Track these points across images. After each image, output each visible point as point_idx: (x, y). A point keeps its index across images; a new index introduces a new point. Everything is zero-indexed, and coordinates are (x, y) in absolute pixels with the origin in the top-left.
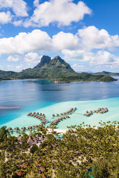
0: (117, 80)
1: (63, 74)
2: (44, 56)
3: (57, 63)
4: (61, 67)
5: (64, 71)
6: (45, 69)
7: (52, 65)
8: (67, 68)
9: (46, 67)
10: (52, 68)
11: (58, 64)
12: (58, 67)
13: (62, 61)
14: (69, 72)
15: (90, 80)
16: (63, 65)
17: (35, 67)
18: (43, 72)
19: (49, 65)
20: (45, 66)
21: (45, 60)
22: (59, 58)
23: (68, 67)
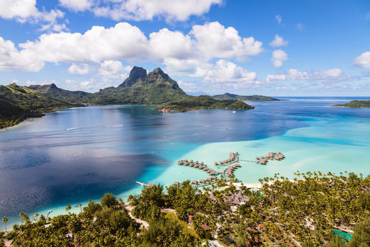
0: (253, 108)
1: (168, 98)
2: (135, 67)
3: (158, 79)
4: (164, 86)
5: (170, 92)
6: (139, 89)
7: (150, 83)
8: (173, 88)
9: (140, 86)
10: (150, 86)
11: (159, 81)
12: (160, 86)
13: (166, 77)
14: (178, 95)
15: (214, 108)
16: (168, 83)
17: (121, 85)
18: (136, 94)
19: (145, 82)
20: (139, 84)
21: (138, 73)
22: (160, 72)
23: (175, 86)
